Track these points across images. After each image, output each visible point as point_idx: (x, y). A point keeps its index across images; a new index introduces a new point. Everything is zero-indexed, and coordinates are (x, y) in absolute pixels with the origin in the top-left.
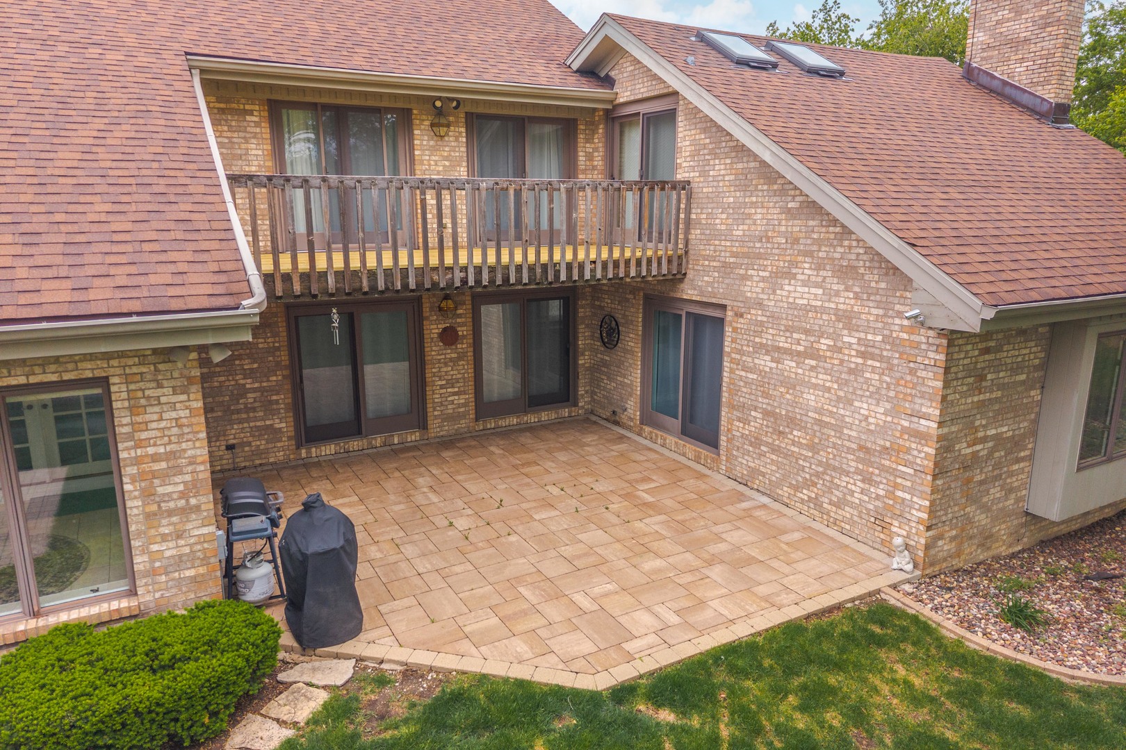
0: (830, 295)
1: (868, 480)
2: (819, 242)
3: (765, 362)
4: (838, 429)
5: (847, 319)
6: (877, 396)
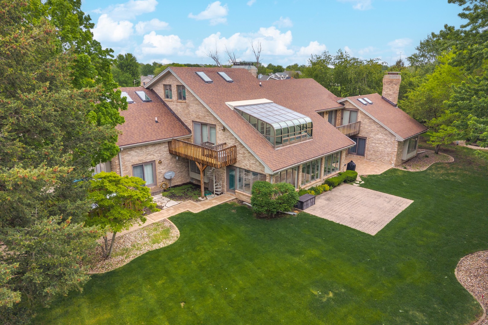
0: (383, 137)
1: (388, 157)
2: (382, 131)
3: (374, 144)
4: (384, 152)
5: (386, 140)
6: (390, 148)
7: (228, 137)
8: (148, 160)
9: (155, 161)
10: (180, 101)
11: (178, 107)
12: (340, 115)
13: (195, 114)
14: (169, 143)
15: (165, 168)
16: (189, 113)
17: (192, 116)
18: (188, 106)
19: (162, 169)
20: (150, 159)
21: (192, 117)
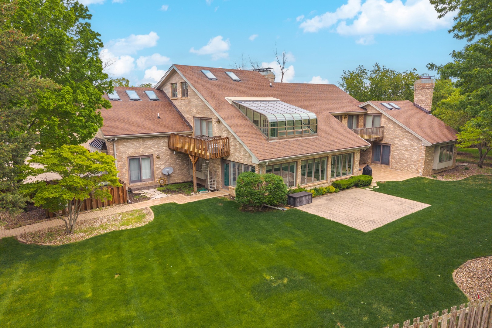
0: (409, 142)
1: (415, 165)
2: (408, 136)
3: (398, 152)
4: (411, 159)
5: (412, 146)
6: (416, 155)
7: (222, 129)
8: (145, 153)
9: (152, 155)
10: (184, 98)
11: (182, 105)
12: (362, 121)
13: (195, 110)
14: (168, 137)
15: (163, 164)
16: (190, 109)
17: (193, 111)
18: (190, 102)
19: (161, 164)
20: (147, 153)
21: (193, 113)
